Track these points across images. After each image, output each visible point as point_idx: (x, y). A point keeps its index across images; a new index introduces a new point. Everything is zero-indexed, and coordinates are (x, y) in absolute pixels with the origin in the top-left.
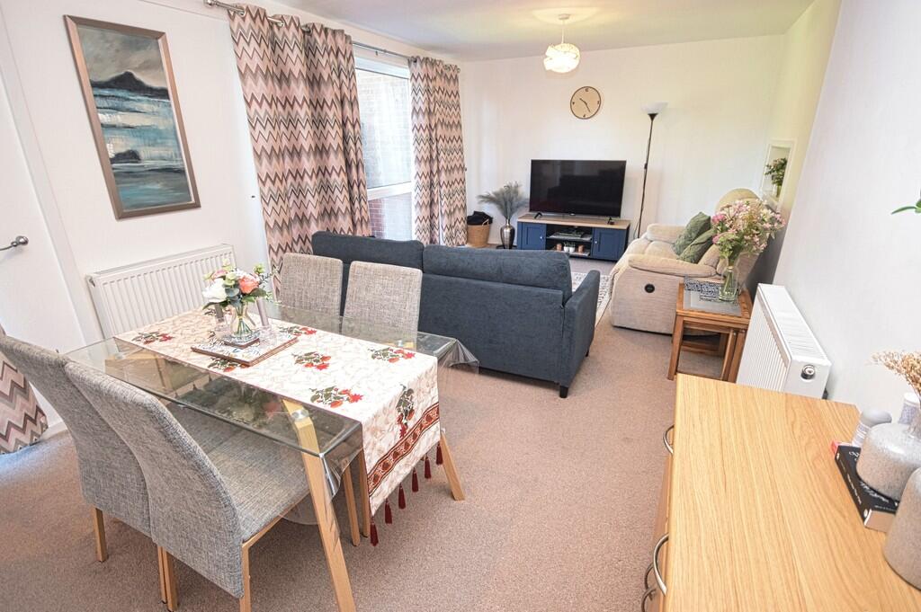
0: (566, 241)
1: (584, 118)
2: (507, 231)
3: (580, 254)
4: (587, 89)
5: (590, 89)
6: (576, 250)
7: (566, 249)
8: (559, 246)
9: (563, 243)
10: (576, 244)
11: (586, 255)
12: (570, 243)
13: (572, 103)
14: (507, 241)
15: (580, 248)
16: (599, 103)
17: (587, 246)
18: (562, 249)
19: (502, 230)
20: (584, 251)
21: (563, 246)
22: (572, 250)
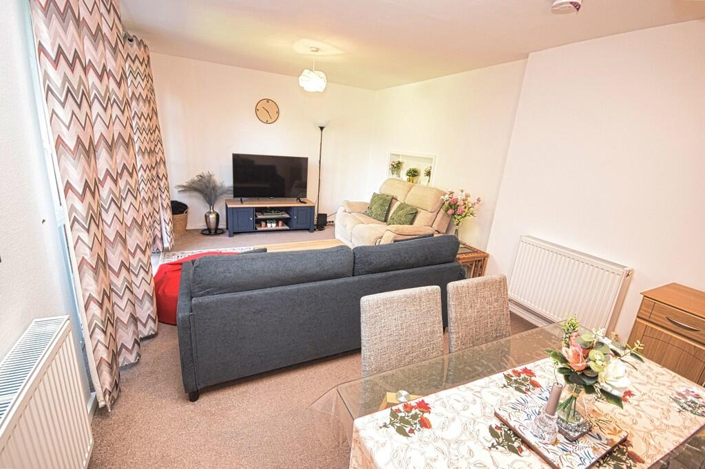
0: (267, 219)
1: (267, 122)
2: (212, 217)
3: (280, 228)
4: (268, 101)
5: (270, 101)
6: (277, 225)
7: (269, 225)
8: (263, 224)
9: (265, 220)
10: (277, 221)
11: (286, 227)
12: (271, 220)
13: (257, 110)
14: (213, 225)
15: (280, 223)
16: (278, 112)
17: (286, 221)
18: (266, 226)
19: (206, 217)
20: (282, 225)
21: (266, 223)
22: (274, 225)
